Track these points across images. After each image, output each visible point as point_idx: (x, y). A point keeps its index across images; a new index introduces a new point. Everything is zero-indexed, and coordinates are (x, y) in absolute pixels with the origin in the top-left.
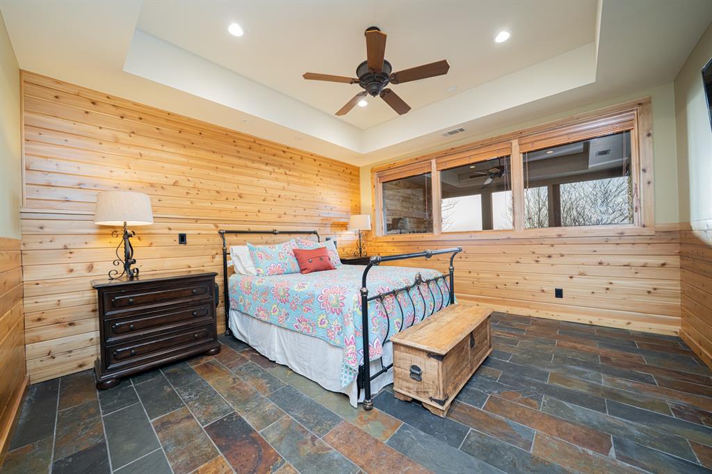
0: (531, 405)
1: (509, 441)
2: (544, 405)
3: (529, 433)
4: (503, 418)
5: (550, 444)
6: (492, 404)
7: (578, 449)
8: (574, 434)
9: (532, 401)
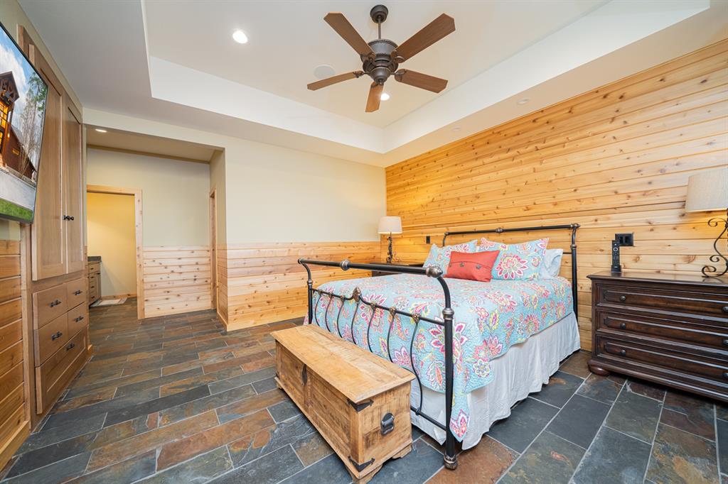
0: (238, 444)
1: (231, 405)
2: (227, 455)
3: (223, 419)
4: (247, 415)
5: (206, 424)
6: (265, 418)
7: (186, 435)
8: (191, 446)
9: (239, 449)
